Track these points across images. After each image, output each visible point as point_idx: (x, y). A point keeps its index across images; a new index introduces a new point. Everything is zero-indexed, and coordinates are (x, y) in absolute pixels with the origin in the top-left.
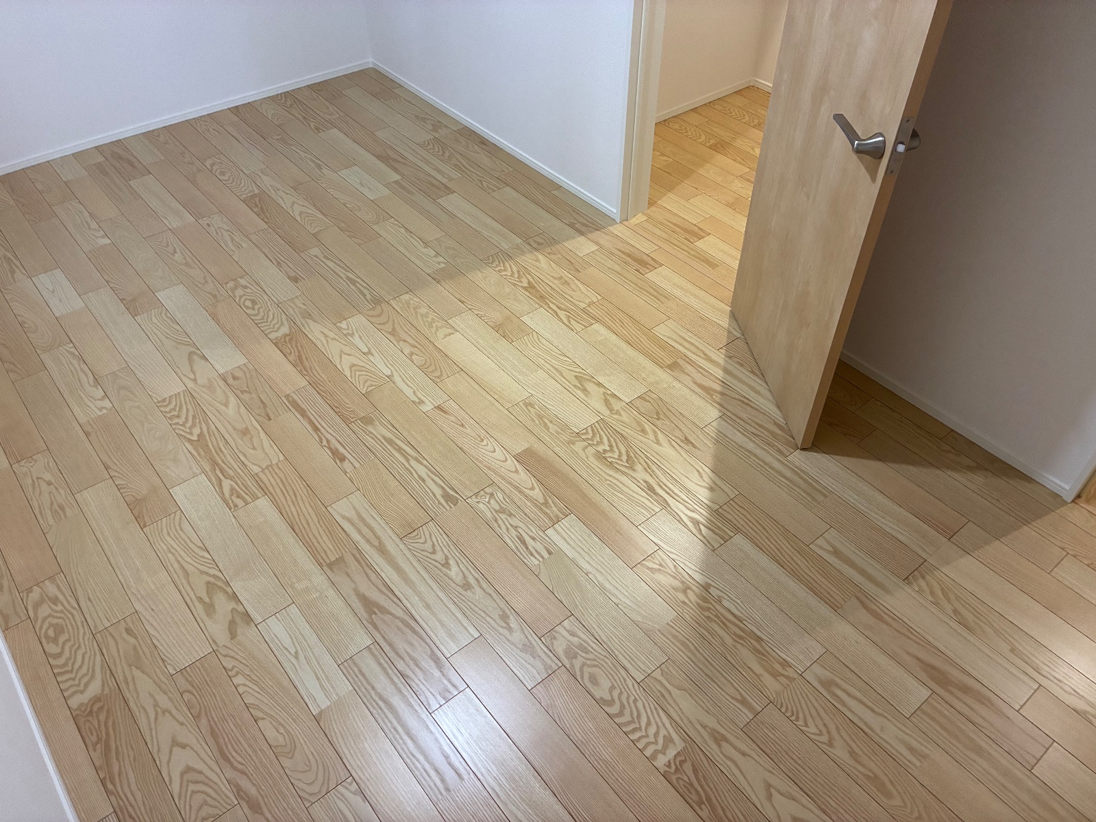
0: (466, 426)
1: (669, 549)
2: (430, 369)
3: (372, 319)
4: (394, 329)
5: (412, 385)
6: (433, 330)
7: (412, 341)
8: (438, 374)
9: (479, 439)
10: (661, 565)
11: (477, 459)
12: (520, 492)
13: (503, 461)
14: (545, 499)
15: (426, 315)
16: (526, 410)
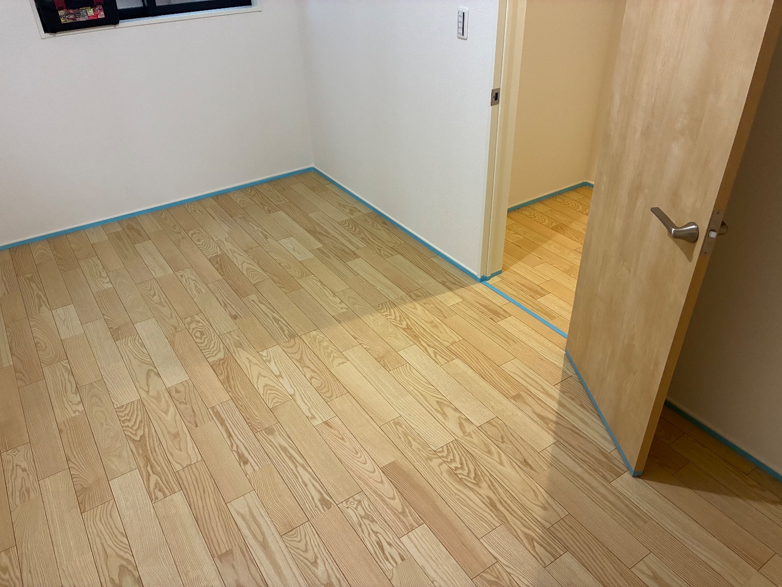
0: (346, 440)
1: (506, 563)
2: (323, 391)
3: (286, 349)
4: (301, 358)
5: (308, 404)
6: (331, 359)
7: (312, 367)
8: (329, 394)
9: (355, 452)
10: (498, 578)
11: (351, 469)
12: (383, 501)
13: (372, 472)
14: (403, 509)
15: (327, 348)
16: (395, 428)
